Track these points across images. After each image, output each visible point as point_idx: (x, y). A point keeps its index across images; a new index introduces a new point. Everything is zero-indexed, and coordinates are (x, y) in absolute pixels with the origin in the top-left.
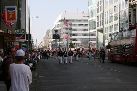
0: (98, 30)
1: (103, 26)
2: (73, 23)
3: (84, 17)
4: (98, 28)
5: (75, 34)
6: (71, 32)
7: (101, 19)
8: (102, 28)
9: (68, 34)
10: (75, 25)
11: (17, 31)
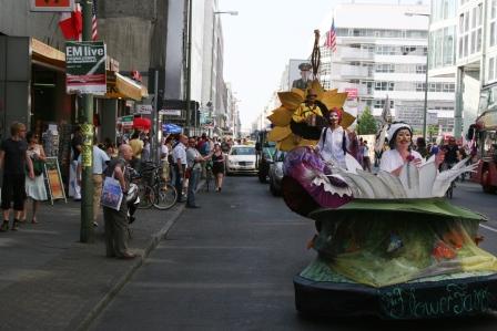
0: (461, 68)
1: (481, 53)
2: (379, 41)
3: (411, 15)
4: (461, 61)
5: (384, 84)
6: (369, 75)
7: (474, 26)
8: (478, 62)
9: (358, 82)
10: (386, 50)
11: (74, 48)
